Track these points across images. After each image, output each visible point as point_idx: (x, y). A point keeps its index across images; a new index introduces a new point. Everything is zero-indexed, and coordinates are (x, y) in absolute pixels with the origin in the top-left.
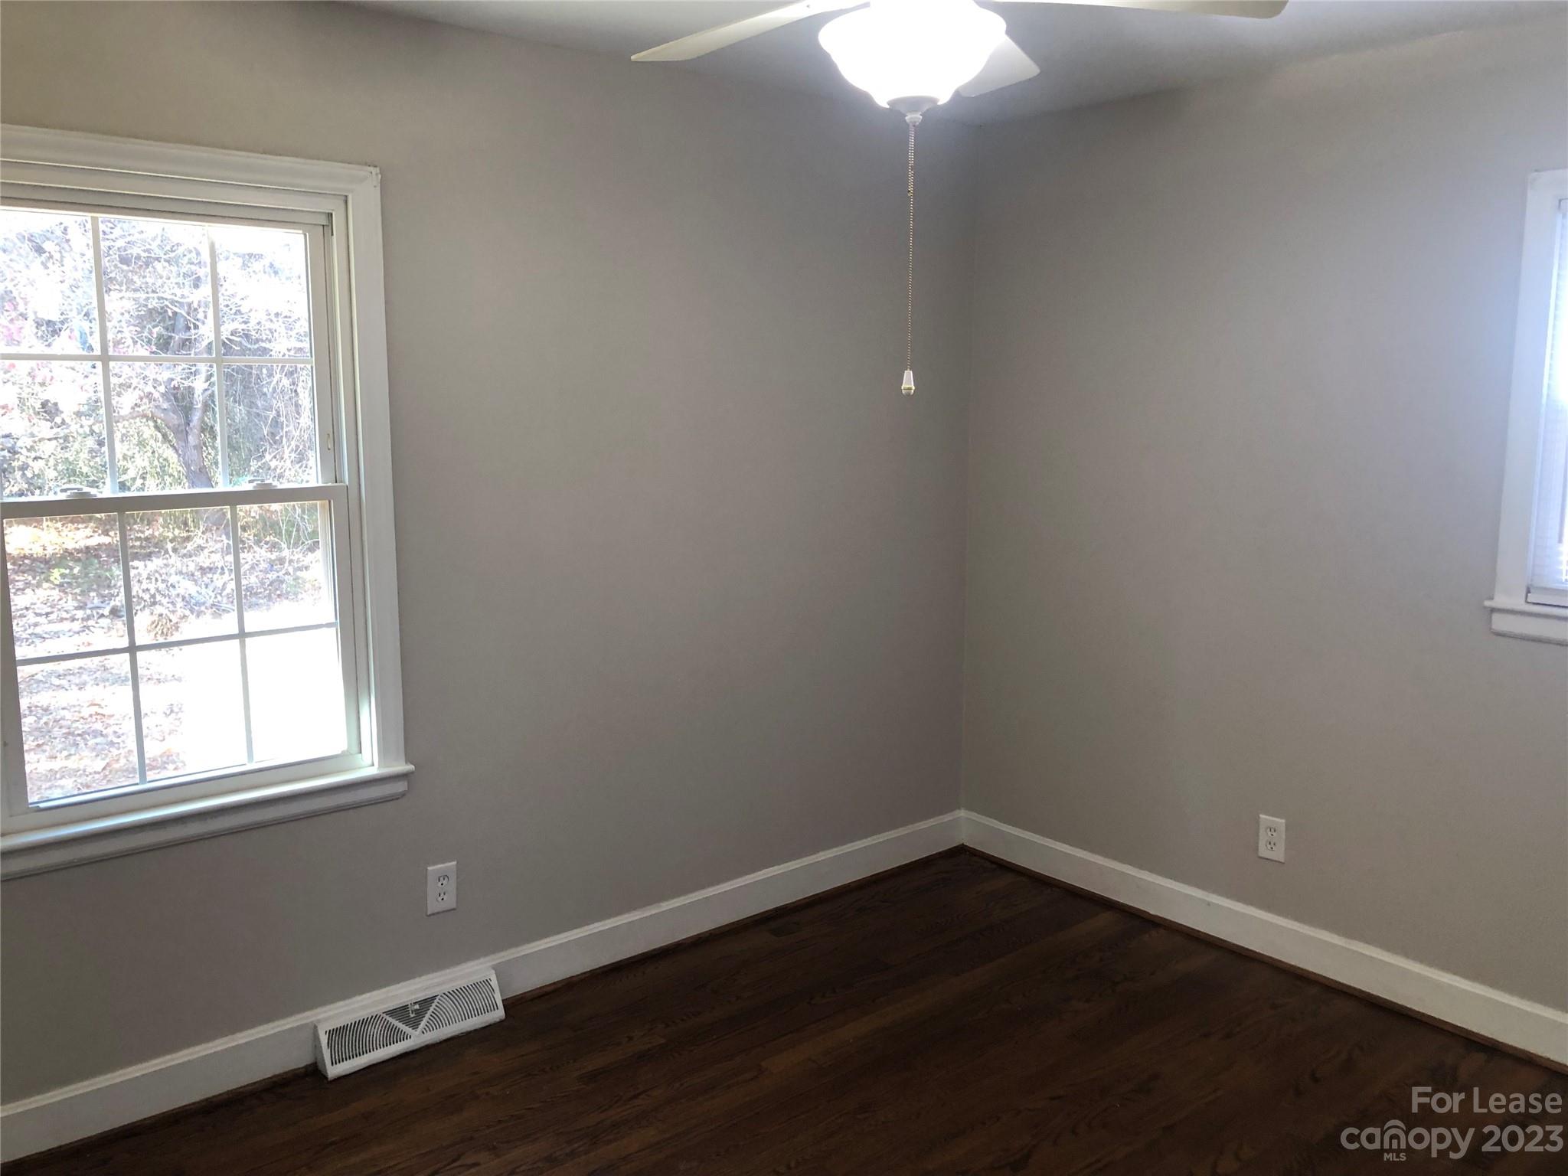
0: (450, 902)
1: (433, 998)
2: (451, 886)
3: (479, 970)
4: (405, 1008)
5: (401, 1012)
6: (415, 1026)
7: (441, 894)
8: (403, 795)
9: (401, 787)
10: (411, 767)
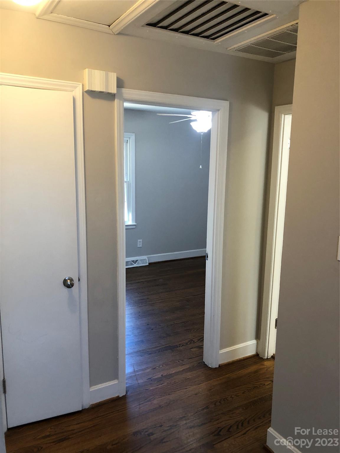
0: (141, 246)
1: (138, 260)
2: (141, 243)
3: (145, 257)
4: (134, 261)
5: (133, 261)
6: (135, 264)
7: (140, 245)
8: (135, 228)
9: (134, 227)
10: (136, 224)
